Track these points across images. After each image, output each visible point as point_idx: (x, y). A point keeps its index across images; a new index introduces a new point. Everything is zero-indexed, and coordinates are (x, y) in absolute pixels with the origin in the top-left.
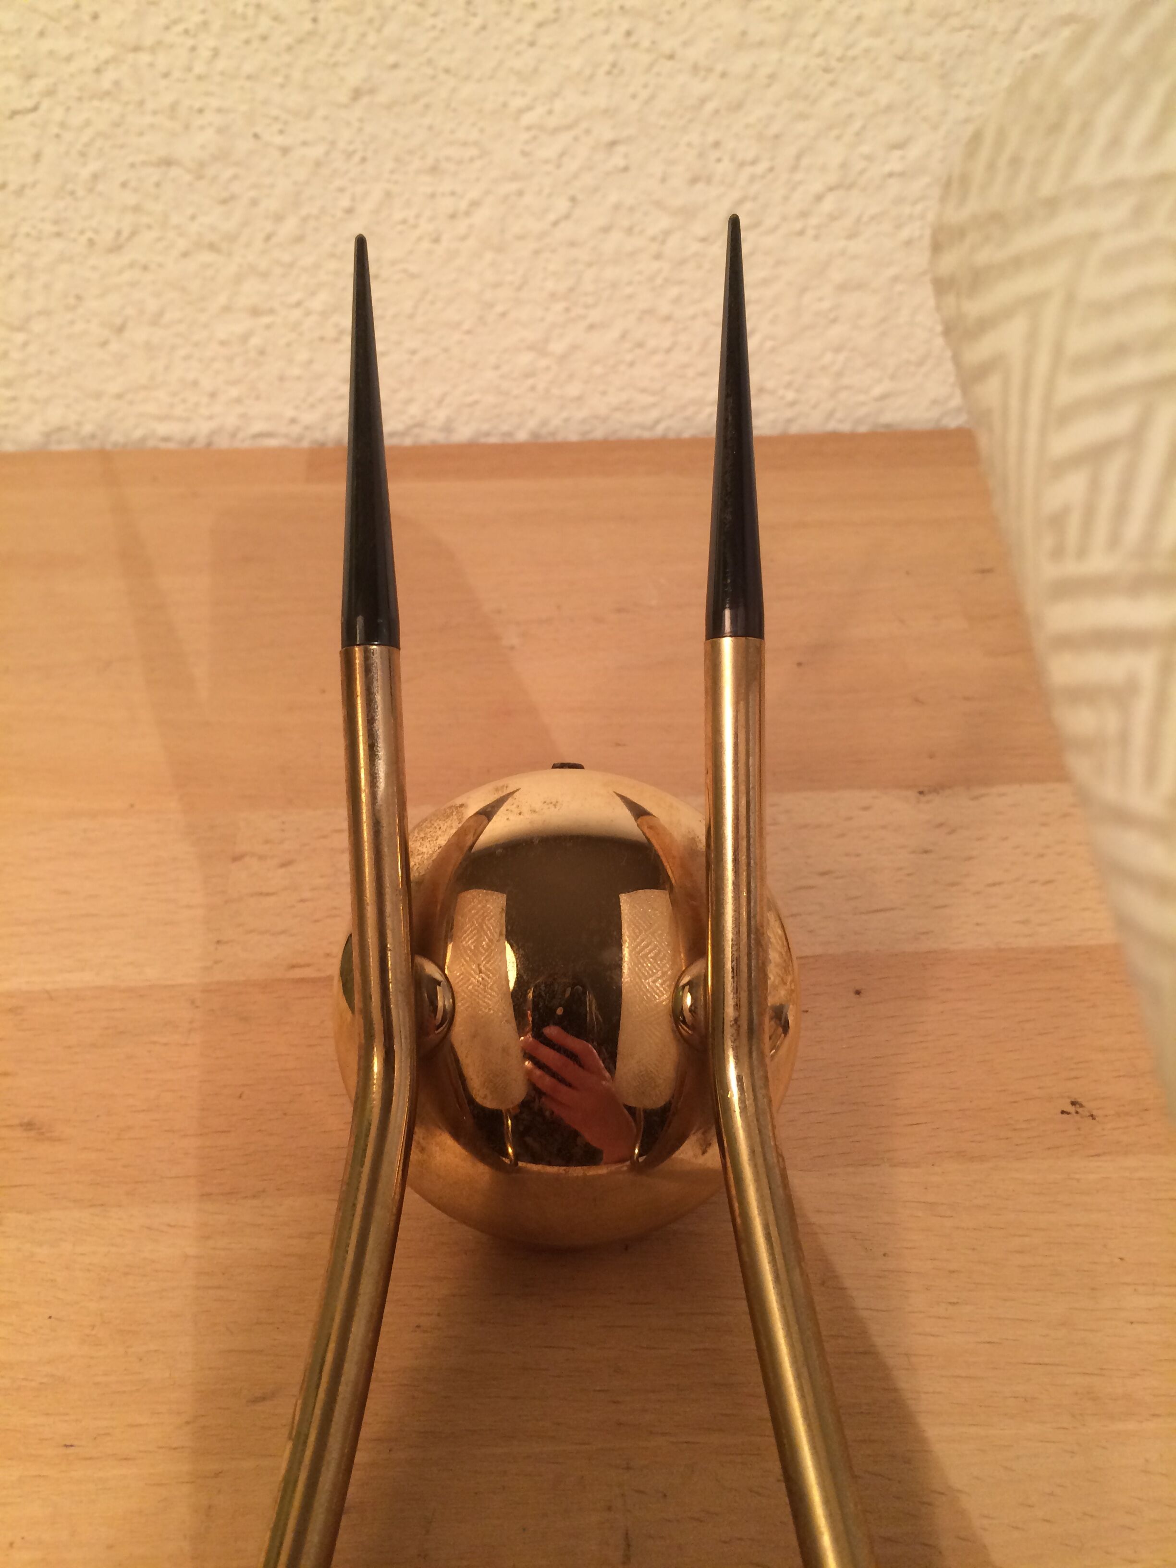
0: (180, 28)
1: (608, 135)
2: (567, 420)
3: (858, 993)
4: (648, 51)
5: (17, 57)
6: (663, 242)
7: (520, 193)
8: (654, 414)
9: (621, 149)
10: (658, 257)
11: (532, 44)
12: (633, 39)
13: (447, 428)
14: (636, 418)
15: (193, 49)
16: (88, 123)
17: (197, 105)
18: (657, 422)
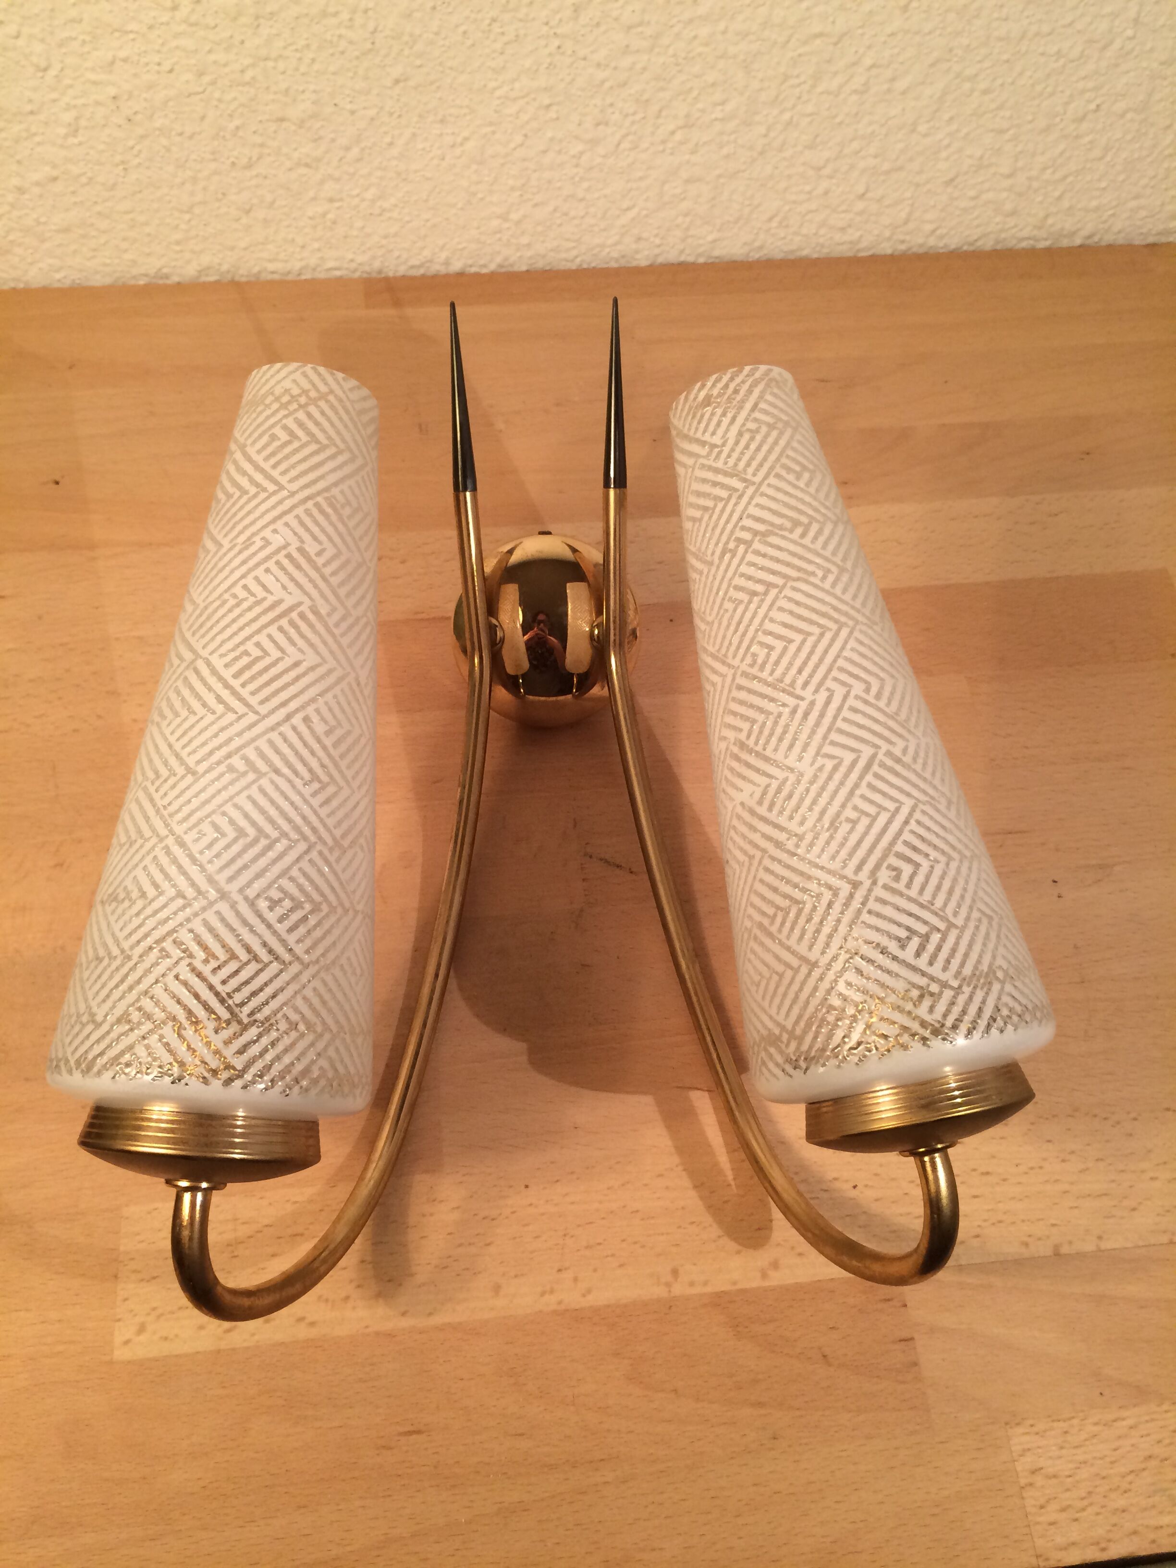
0: (294, 47)
1: (547, 101)
2: (521, 257)
3: (671, 621)
4: (571, 56)
5: (195, 65)
6: (580, 158)
7: (494, 133)
8: (574, 253)
9: (555, 108)
10: (577, 166)
11: (502, 53)
12: (561, 51)
13: (447, 263)
14: (563, 255)
15: (300, 59)
16: (235, 99)
17: (301, 89)
18: (576, 257)
